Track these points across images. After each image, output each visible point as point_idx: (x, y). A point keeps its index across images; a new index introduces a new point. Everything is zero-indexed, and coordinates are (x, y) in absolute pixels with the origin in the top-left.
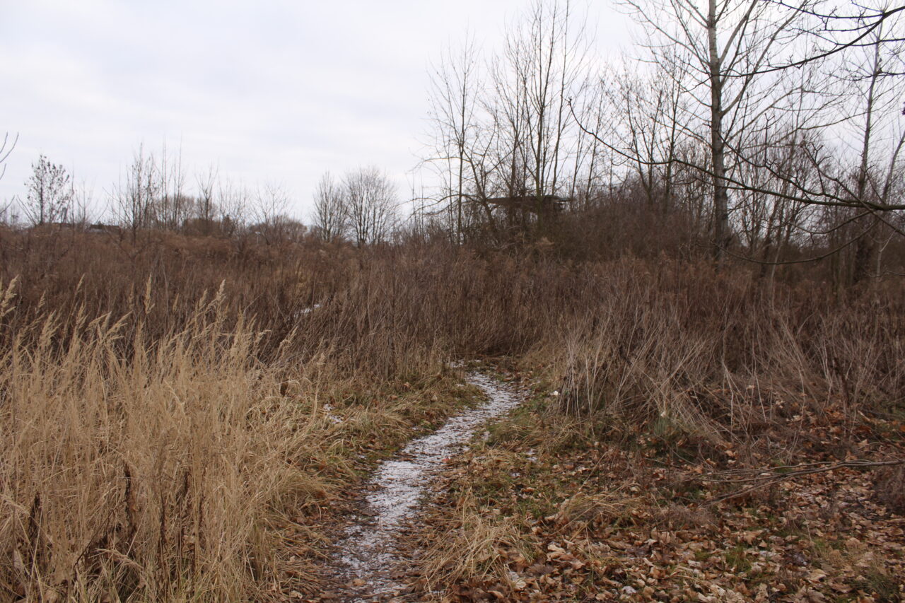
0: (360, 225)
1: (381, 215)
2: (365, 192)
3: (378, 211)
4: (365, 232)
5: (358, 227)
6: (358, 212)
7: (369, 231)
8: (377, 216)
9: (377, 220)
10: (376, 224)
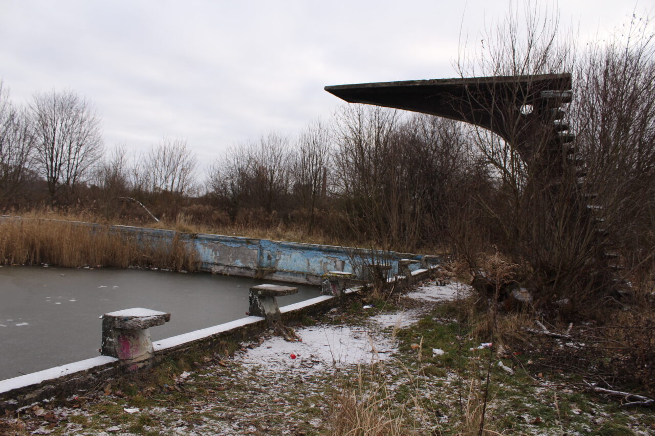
0: (52, 160)
1: (78, 151)
2: (59, 122)
3: (74, 145)
4: (58, 169)
5: (49, 163)
6: (49, 144)
7: (62, 168)
8: (73, 150)
9: (72, 156)
10: (72, 161)
